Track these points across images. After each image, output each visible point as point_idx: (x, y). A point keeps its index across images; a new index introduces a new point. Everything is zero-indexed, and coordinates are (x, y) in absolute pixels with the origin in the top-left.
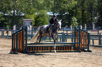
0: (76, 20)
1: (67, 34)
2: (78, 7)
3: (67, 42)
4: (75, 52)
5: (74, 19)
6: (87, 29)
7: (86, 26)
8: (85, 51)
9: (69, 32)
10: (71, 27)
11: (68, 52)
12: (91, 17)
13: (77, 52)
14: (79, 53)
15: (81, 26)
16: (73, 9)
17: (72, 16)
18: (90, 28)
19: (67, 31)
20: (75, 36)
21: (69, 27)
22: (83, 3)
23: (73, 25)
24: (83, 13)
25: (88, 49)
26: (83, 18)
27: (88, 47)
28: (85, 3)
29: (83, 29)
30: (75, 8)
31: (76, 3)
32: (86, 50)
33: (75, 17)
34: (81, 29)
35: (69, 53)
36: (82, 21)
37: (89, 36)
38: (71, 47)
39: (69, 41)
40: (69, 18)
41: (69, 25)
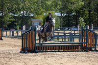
0: (83, 20)
1: (75, 34)
2: (85, 8)
3: (75, 42)
4: (82, 51)
5: (81, 19)
6: (94, 29)
7: (92, 26)
8: (92, 51)
9: (76, 32)
10: (78, 27)
11: (75, 51)
13: (84, 51)
14: (86, 53)
15: (88, 26)
16: (80, 9)
17: (79, 16)
18: (97, 28)
19: (74, 31)
20: (83, 36)
21: (76, 27)
22: (90, 3)
23: (80, 25)
24: (89, 14)
25: (95, 48)
26: (90, 18)
27: (95, 46)
28: (92, 3)
29: (90, 29)
30: (82, 8)
31: (83, 3)
32: (93, 49)
33: (82, 17)
34: (88, 29)
37: (95, 36)
38: (78, 46)
39: (76, 41)
40: (76, 18)
41: (76, 25)
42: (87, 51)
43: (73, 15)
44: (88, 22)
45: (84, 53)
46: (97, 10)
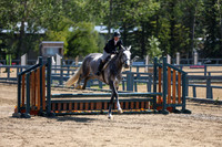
0: (157, 44)
1: (138, 74)
2: (163, 15)
3: (139, 92)
4: (155, 113)
5: (154, 41)
6: (181, 62)
7: (178, 58)
8: (177, 112)
9: (142, 70)
10: (147, 58)
11: (139, 113)
12: (191, 36)
13: (159, 113)
14: (163, 116)
15: (169, 58)
16: (151, 19)
17: (149, 34)
18: (188, 61)
19: (138, 67)
20: (156, 78)
21: (142, 59)
22: (173, 6)
23: (151, 55)
24: (172, 29)
25: (184, 107)
26: (172, 39)
27: (184, 102)
28: (178, 6)
29: (172, 62)
30: (155, 17)
31: (158, 5)
32: (179, 108)
33: (156, 36)
34: (169, 62)
35: (142, 116)
36: (171, 46)
38: (145, 102)
39: (142, 89)
40: (142, 38)
41: (142, 54)
42: (165, 113)
43: (136, 32)
44: (168, 48)
45: (159, 117)
46: (189, 20)
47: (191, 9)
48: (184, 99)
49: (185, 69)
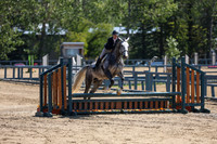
0: (175, 44)
1: (157, 74)
2: (181, 16)
3: (158, 92)
4: (174, 112)
5: (172, 42)
6: (199, 62)
7: (196, 58)
8: (196, 111)
9: (160, 70)
10: (165, 58)
11: (159, 112)
12: (208, 36)
13: (179, 112)
14: (182, 115)
15: (187, 58)
16: (169, 19)
17: (167, 35)
18: (206, 61)
19: (156, 67)
20: (174, 78)
21: (161, 59)
22: (190, 6)
23: (169, 56)
24: (190, 29)
25: (203, 106)
26: (190, 40)
27: (202, 102)
28: (196, 7)
29: (190, 62)
30: (173, 18)
31: (176, 6)
32: (198, 108)
33: (174, 37)
34: (187, 62)
35: (161, 116)
36: (189, 46)
37: (203, 78)
38: (165, 101)
39: (161, 89)
40: (160, 39)
41: (161, 54)
42: (185, 113)
43: (154, 33)
44: (186, 48)
45: (178, 116)
46: (207, 21)
47: (208, 10)
48: (202, 99)
49: (204, 69)
